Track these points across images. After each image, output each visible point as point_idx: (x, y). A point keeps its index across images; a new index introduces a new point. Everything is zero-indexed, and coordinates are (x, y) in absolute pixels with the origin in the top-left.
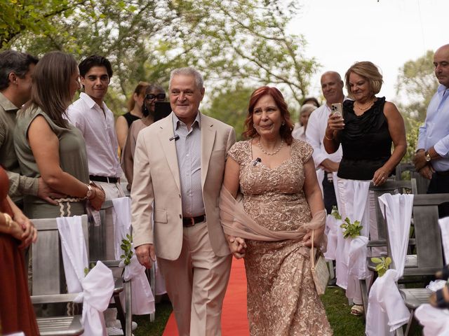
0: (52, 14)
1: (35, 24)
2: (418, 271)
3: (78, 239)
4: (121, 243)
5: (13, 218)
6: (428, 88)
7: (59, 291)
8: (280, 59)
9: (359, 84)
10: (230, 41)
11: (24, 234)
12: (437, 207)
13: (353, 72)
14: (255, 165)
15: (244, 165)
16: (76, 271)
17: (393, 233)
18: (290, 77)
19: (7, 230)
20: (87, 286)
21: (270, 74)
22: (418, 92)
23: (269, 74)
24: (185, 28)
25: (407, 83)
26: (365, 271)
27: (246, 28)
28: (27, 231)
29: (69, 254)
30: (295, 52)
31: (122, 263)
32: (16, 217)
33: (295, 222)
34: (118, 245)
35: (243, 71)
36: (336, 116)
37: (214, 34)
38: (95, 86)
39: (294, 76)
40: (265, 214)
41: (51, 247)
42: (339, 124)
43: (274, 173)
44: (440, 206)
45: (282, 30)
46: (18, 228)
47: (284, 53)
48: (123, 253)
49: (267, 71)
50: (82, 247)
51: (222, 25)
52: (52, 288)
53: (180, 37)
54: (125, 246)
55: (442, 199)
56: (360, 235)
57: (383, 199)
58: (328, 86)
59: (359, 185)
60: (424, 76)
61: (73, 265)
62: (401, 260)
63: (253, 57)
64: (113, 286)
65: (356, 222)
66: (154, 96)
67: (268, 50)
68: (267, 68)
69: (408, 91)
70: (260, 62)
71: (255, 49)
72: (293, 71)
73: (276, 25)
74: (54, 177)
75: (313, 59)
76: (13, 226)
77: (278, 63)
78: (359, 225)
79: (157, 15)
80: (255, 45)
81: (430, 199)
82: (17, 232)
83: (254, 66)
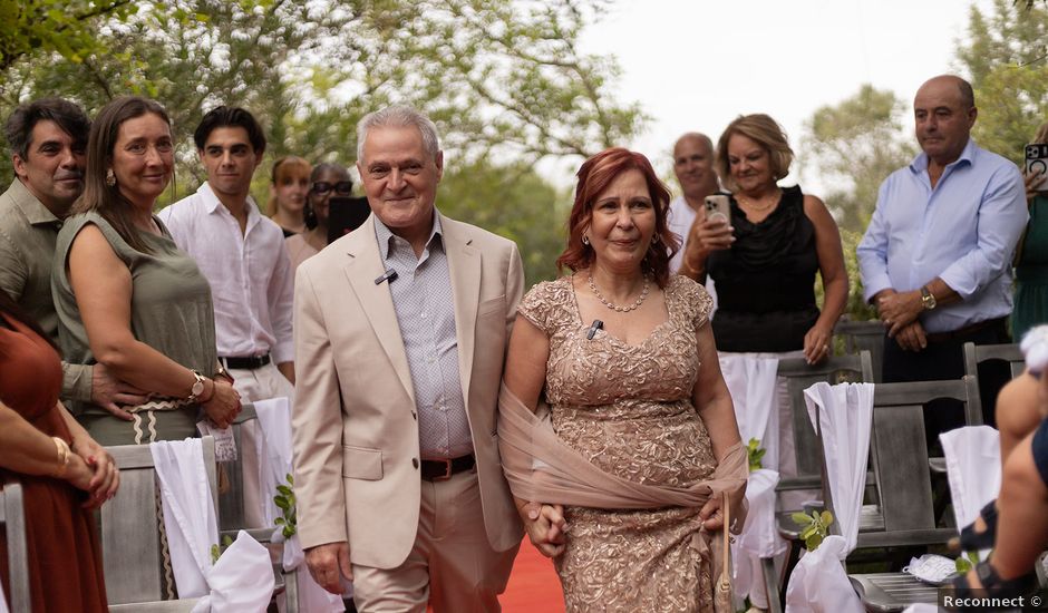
0: (94, 13)
1: (58, 34)
2: (887, 539)
3: (196, 487)
4: (275, 493)
5: (71, 447)
6: (863, 161)
7: (159, 595)
8: (566, 104)
9: (750, 157)
10: (466, 69)
11: (94, 480)
12: (921, 408)
13: (740, 133)
14: (591, 337)
15: (564, 339)
16: (195, 553)
17: (834, 462)
18: (587, 142)
19: (60, 471)
20: (218, 583)
21: (547, 135)
22: (842, 169)
23: (544, 135)
24: (370, 42)
25: (818, 151)
26: (771, 540)
27: (498, 40)
28: (100, 472)
29: (179, 517)
30: (599, 91)
31: (277, 534)
32: (78, 444)
33: (686, 463)
34: (268, 496)
35: (490, 131)
36: (716, 221)
37: (432, 54)
38: (221, 168)
39: (595, 140)
40: (618, 445)
41: (139, 503)
42: (723, 239)
43: (638, 356)
44: (926, 406)
45: (571, 46)
46: (82, 468)
47: (575, 93)
48: (279, 512)
49: (542, 129)
50: (204, 504)
51: (449, 33)
52: (144, 589)
53: (360, 59)
54: (284, 500)
55: (931, 392)
56: (761, 467)
57: (813, 393)
58: (689, 161)
59: (757, 367)
60: (853, 136)
61: (188, 539)
62: (851, 516)
63: (512, 102)
64: (273, 582)
65: (753, 441)
66: (328, 187)
67: (544, 86)
68: (541, 122)
69: (823, 169)
70: (527, 113)
71: (518, 84)
72: (594, 130)
73: (558, 35)
74: (114, 349)
75: (636, 105)
76: (73, 464)
77: (563, 115)
78: (758, 448)
79: (312, 14)
80: (515, 76)
81: (907, 393)
82: (81, 476)
83: (513, 120)
